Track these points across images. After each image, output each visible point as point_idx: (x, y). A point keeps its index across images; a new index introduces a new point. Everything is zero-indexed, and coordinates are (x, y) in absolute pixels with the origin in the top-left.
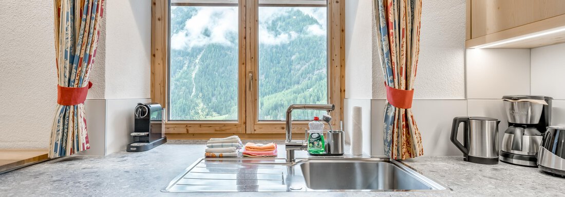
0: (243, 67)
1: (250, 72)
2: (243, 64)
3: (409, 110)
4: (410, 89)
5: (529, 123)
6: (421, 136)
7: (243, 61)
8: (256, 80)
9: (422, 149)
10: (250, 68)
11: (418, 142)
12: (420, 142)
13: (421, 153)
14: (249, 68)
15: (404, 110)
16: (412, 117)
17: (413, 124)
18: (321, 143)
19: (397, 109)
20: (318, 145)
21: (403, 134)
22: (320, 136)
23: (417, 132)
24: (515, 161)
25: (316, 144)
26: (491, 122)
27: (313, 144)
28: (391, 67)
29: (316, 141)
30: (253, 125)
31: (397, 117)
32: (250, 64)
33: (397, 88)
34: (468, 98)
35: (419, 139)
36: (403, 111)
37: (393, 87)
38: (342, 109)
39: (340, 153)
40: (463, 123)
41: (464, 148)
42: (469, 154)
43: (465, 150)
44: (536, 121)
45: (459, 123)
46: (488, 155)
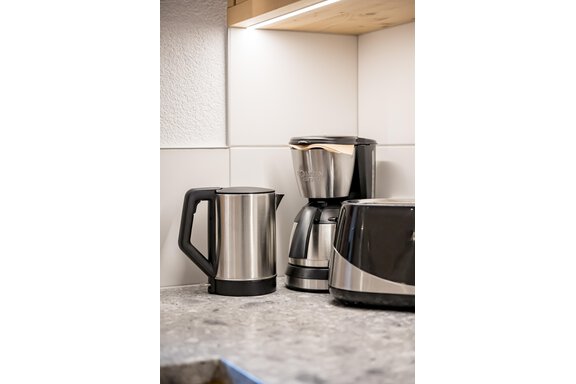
5: (332, 196)
24: (307, 284)
26: (259, 198)
34: (232, 143)
40: (207, 202)
41: (209, 263)
42: (218, 277)
43: (211, 269)
44: (344, 192)
45: (197, 202)
46: (254, 274)
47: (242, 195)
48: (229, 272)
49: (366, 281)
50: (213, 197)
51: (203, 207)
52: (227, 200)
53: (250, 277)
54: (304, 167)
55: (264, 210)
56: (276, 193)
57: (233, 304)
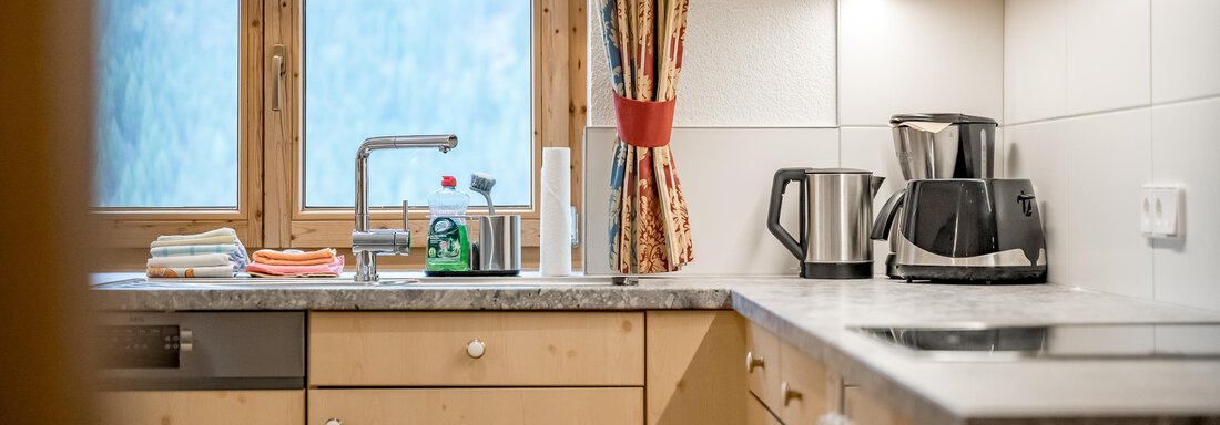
0: (255, 32)
1: (277, 51)
2: (255, 24)
3: (658, 151)
4: (661, 99)
6: (690, 216)
7: (255, 15)
8: (296, 76)
9: (689, 248)
10: (277, 39)
11: (678, 230)
12: (682, 229)
13: (685, 256)
14: (272, 38)
15: (645, 150)
16: (666, 167)
17: (669, 184)
18: (457, 246)
19: (630, 148)
20: (450, 250)
21: (642, 210)
22: (454, 226)
23: (677, 205)
25: (444, 247)
26: (852, 178)
27: (437, 248)
28: (616, 45)
29: (444, 239)
30: (285, 220)
31: (629, 169)
32: (277, 23)
33: (629, 96)
34: (842, 122)
35: (682, 222)
36: (642, 152)
37: (621, 94)
38: (576, 167)
39: (508, 267)
40: (798, 183)
41: (800, 246)
42: (808, 260)
43: (801, 252)
44: (947, 173)
45: (786, 182)
46: (844, 257)
47: (832, 175)
48: (819, 255)
49: (917, 256)
50: (803, 176)
51: (793, 188)
52: (817, 180)
53: (839, 258)
54: (903, 147)
55: (855, 194)
56: (874, 175)
57: (820, 286)
